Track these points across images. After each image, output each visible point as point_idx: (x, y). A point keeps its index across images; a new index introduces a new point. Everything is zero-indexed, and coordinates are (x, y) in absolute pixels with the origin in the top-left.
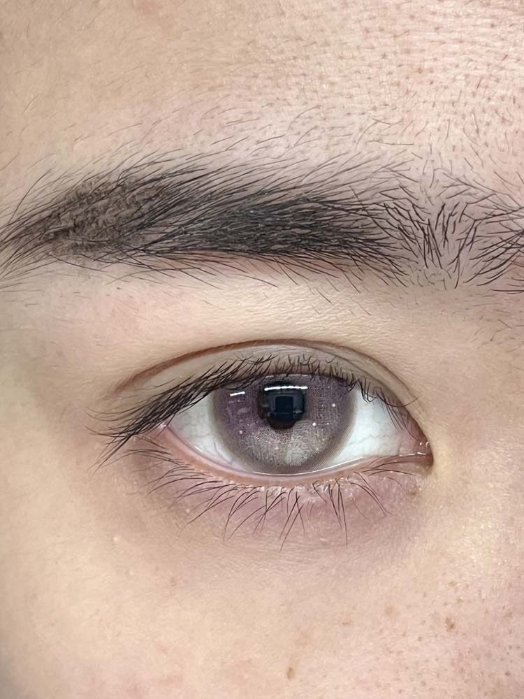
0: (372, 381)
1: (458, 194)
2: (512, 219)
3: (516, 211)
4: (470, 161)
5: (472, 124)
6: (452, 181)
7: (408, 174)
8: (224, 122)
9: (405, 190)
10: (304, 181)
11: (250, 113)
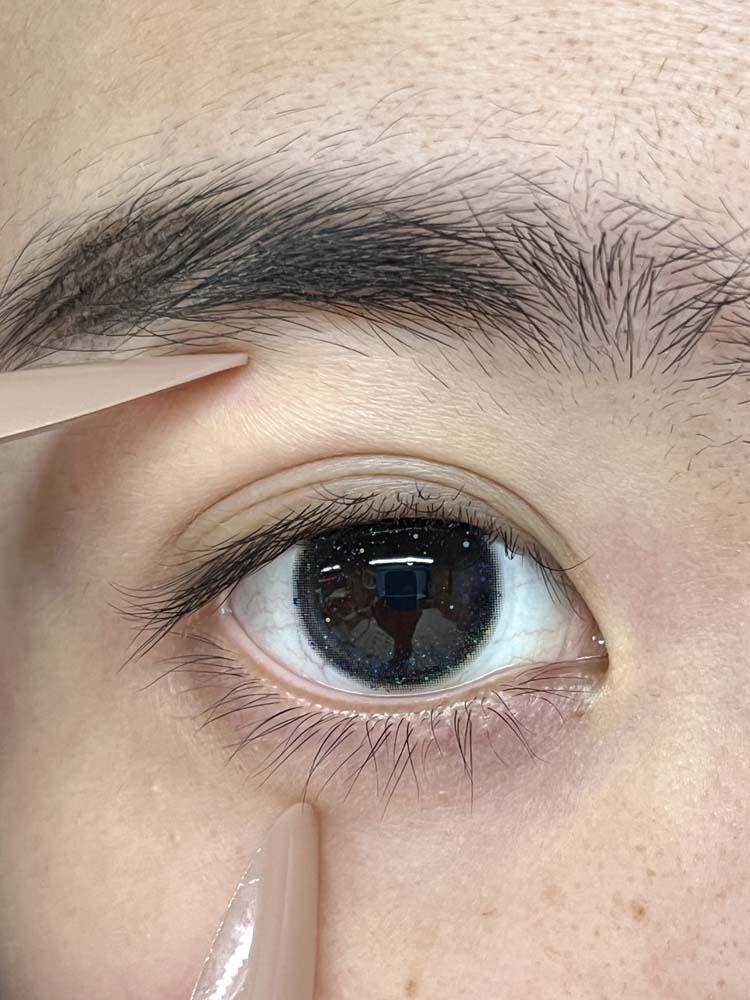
1: (625, 221)
2: (706, 261)
3: (712, 249)
4: (648, 175)
5: (651, 123)
6: (618, 202)
7: (552, 189)
8: (274, 112)
9: (546, 212)
10: (393, 194)
11: (310, 97)
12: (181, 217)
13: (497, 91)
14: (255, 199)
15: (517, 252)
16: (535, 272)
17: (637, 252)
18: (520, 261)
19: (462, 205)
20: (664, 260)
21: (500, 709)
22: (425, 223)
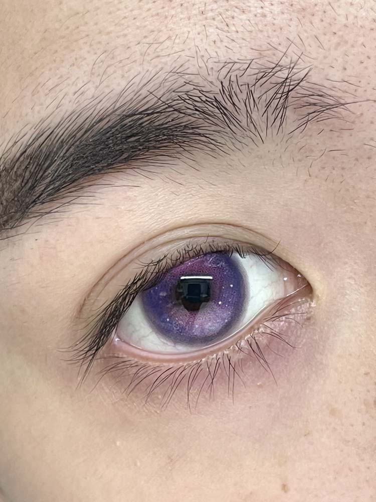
0: (243, 245)
1: (229, 72)
2: (274, 75)
3: (274, 68)
4: (230, 47)
5: (222, 22)
6: (222, 65)
7: (188, 71)
8: (47, 91)
9: (190, 83)
10: (118, 105)
11: (61, 77)
12: (24, 158)
13: (145, 37)
14: (55, 135)
15: (186, 107)
16: (197, 112)
17: (240, 84)
18: (189, 111)
19: (152, 96)
20: (254, 82)
21: (268, 331)
22: (138, 112)
